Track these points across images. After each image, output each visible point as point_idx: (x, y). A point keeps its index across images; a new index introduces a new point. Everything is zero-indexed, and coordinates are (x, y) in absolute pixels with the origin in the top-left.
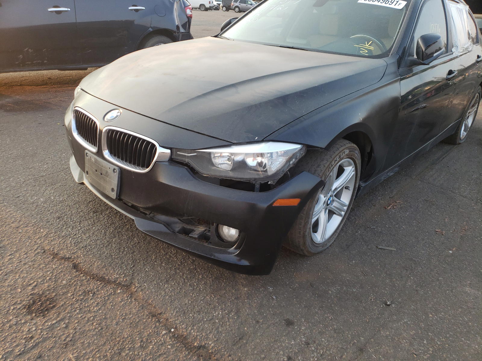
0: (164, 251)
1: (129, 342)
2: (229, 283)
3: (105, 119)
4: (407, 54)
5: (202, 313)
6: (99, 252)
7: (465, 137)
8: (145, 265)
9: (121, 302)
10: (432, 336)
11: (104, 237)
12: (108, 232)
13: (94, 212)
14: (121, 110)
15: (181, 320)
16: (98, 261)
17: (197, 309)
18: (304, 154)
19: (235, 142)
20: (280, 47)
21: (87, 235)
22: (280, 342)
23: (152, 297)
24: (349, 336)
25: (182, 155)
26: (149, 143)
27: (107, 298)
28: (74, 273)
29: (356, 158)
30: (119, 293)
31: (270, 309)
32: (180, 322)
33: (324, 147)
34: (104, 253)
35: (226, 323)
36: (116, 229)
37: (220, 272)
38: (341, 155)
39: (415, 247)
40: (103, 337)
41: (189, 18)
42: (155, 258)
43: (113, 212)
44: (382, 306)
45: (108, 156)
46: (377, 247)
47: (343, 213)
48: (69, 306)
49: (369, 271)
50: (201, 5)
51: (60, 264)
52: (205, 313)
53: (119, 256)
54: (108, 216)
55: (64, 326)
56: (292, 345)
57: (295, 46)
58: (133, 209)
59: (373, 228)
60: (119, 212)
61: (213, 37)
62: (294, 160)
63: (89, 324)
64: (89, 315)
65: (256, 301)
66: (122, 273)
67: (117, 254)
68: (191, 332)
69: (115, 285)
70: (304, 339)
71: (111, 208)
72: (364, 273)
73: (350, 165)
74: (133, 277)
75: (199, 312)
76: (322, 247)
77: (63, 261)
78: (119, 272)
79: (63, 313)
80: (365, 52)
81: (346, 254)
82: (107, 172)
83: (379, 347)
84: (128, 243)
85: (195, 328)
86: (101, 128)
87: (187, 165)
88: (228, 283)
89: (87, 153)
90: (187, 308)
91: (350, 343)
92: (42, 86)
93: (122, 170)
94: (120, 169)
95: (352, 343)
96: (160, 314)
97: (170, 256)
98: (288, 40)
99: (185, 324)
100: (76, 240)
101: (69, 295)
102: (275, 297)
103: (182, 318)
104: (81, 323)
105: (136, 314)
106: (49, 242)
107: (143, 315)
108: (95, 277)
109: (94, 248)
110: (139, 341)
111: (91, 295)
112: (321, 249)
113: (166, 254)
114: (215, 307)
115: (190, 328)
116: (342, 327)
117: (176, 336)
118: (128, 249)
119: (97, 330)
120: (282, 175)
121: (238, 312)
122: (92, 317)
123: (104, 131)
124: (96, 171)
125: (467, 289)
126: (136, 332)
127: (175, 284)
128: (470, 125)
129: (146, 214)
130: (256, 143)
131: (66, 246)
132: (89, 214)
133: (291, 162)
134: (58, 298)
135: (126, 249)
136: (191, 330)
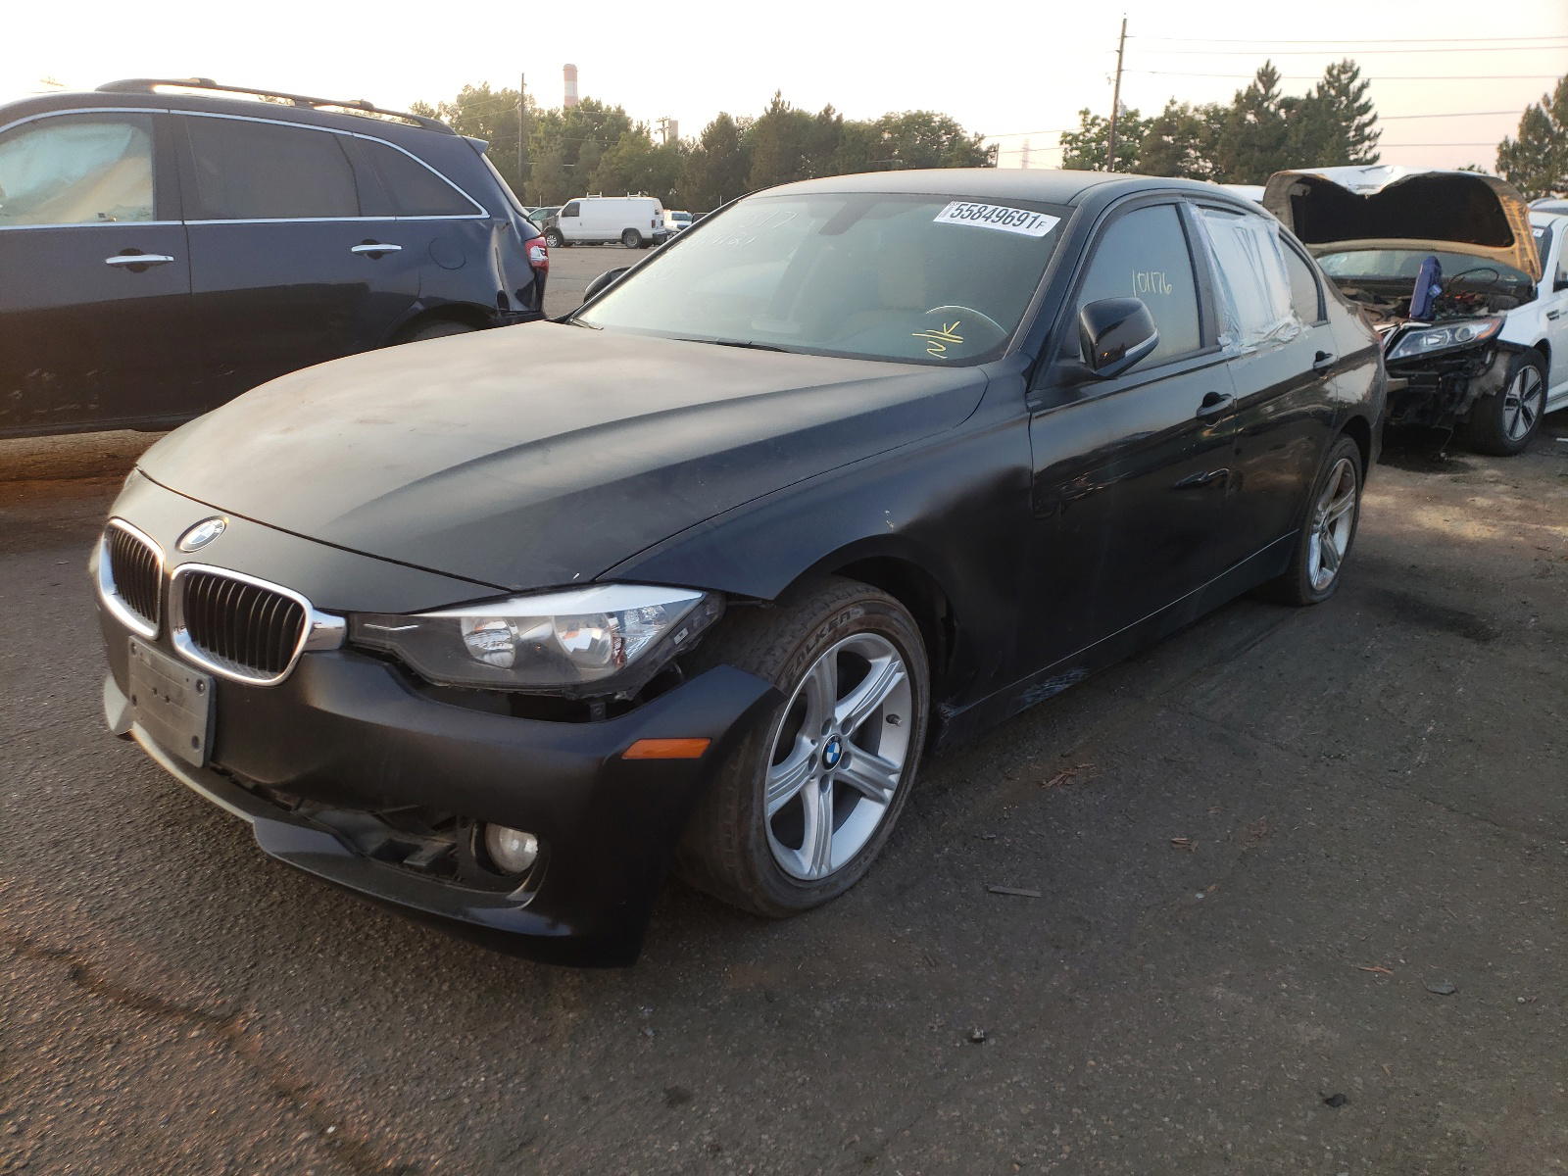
0: (353, 923)
1: (194, 1165)
2: (526, 1002)
3: (182, 547)
4: (1056, 352)
5: (427, 1081)
6: (159, 932)
7: (1331, 583)
8: (287, 959)
9: (194, 1061)
10: (1078, 1115)
11: (184, 891)
12: (197, 878)
13: (168, 825)
14: (227, 519)
15: (360, 1102)
16: (150, 955)
17: (415, 1070)
18: (716, 617)
19: (517, 587)
20: (719, 343)
21: (134, 887)
22: (638, 1148)
23: (291, 1045)
24: (843, 1124)
25: (378, 630)
26: (288, 601)
27: (153, 1053)
28: (71, 990)
29: (897, 633)
30: (193, 1038)
31: (632, 1065)
32: (358, 1108)
33: (772, 599)
34: (173, 932)
35: (491, 1106)
36: (223, 867)
37: (507, 972)
38: (838, 620)
39: (1098, 888)
40: (119, 1158)
41: (540, 272)
42: (324, 942)
43: (226, 822)
44: (958, 1045)
45: (186, 647)
46: (987, 888)
47: (888, 794)
48: (35, 1078)
49: (947, 953)
50: (626, 232)
51: (34, 969)
52: (437, 1080)
53: (215, 939)
54: (207, 834)
55: (13, 1129)
56: (669, 1155)
57: (756, 340)
58: (257, 798)
59: (989, 839)
60: (242, 821)
61: (552, 321)
62: (685, 632)
63: (85, 1123)
64: (90, 1101)
65: (593, 1045)
66: (214, 985)
67: (211, 934)
68: (384, 1131)
69: (186, 1018)
70: (709, 1139)
71: (222, 811)
72: (930, 959)
73: (884, 652)
74: (248, 993)
75: (419, 1079)
76: (818, 892)
77: (43, 961)
78: (207, 983)
79: (16, 1098)
80: (937, 351)
81: (891, 909)
82: (181, 692)
83: (921, 1150)
84: (250, 903)
85: (398, 1120)
86: (168, 571)
87: (390, 659)
88: (522, 1002)
89: (133, 645)
90: (387, 1071)
91: (841, 1143)
92: (87, 480)
93: (219, 682)
94: (214, 683)
95: (847, 1142)
96: (304, 1089)
97: (368, 935)
98: (755, 326)
99: (371, 1113)
100: (98, 903)
101: (44, 1049)
102: (654, 1032)
103: (367, 1095)
104: (61, 1122)
105: (230, 1091)
106: (11, 912)
107: (253, 1093)
108: (131, 1000)
109: (146, 921)
110: (224, 1162)
111: (109, 1046)
112: (815, 896)
113: (358, 930)
114: (468, 1065)
115: (383, 1123)
116: (827, 1104)
117: (338, 1144)
118: (248, 919)
119: (107, 1139)
120: (652, 675)
121: (534, 1074)
122: (98, 1104)
123: (173, 577)
124: (155, 691)
125: (1217, 992)
126: (220, 1140)
127: (365, 1008)
128: (1341, 549)
129: (288, 808)
130: (576, 590)
131: (63, 919)
132: (151, 828)
133: (677, 639)
134: (8, 1058)
135: (241, 921)
136: (385, 1127)
